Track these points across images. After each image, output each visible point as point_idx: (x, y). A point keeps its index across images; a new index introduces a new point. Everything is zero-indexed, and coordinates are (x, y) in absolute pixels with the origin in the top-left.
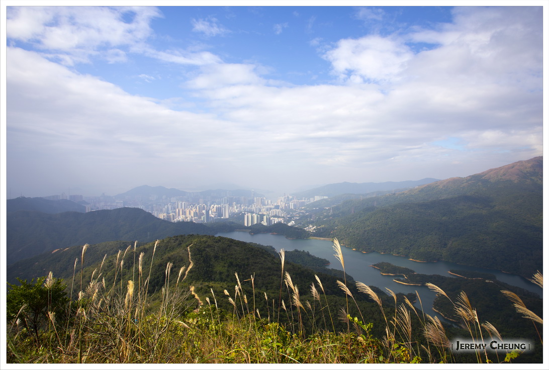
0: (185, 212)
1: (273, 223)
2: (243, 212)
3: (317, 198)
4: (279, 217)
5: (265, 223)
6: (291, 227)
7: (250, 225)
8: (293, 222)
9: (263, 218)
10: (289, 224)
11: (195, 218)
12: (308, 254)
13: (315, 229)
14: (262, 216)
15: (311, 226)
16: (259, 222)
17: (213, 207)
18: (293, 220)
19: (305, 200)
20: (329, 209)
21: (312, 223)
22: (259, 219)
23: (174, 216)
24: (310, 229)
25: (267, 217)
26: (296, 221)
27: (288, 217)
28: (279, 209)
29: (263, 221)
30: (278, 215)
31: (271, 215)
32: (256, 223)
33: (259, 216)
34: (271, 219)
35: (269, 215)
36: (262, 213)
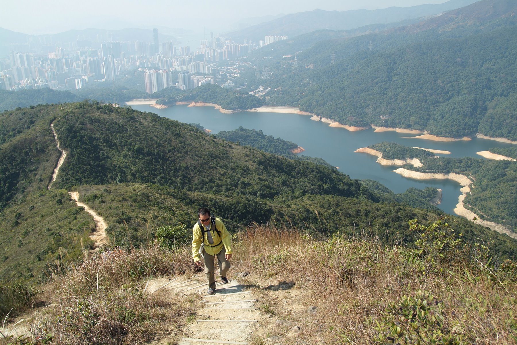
1: (196, 85)
2: (141, 69)
4: (205, 75)
5: (181, 85)
7: (155, 90)
8: (231, 82)
9: (177, 78)
11: (53, 82)
14: (175, 74)
15: (261, 89)
16: (171, 84)
18: (230, 79)
19: (248, 43)
20: (293, 58)
21: (263, 83)
23: (9, 79)
24: (260, 92)
25: (184, 76)
26: (235, 81)
27: (221, 75)
28: (203, 60)
29: (178, 82)
30: (204, 72)
31: (190, 72)
32: (165, 86)
33: (171, 74)
34: (192, 79)
35: (187, 72)
36: (174, 70)
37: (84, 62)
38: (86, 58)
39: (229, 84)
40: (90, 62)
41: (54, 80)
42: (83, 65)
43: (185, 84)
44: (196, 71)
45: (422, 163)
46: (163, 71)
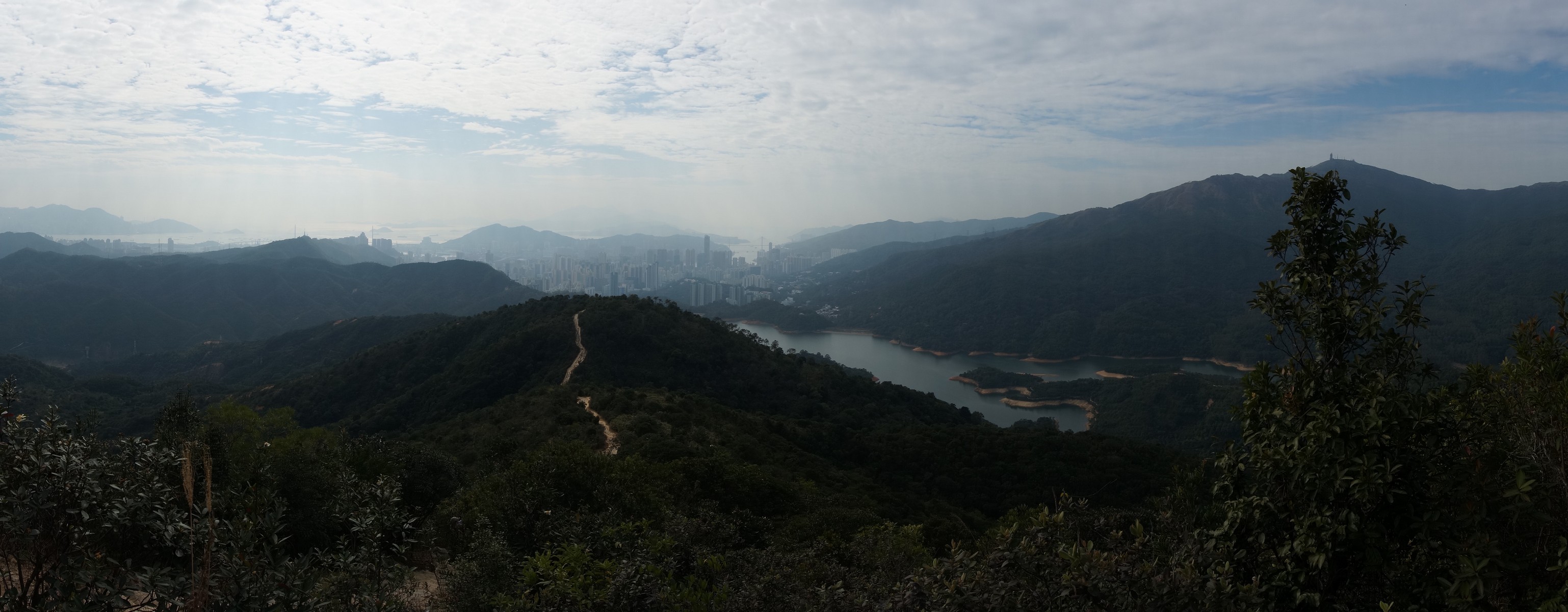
0: (570, 277)
1: (749, 301)
2: (687, 280)
3: (836, 253)
5: (732, 300)
6: (788, 308)
7: (702, 304)
8: (791, 299)
9: (728, 291)
10: (785, 302)
11: (590, 288)
13: (836, 312)
14: (726, 287)
15: (828, 307)
22: (721, 293)
24: (826, 311)
25: (736, 289)
26: (796, 297)
27: (779, 291)
28: (759, 275)
29: (728, 297)
30: (759, 285)
32: (713, 299)
33: (722, 288)
34: (745, 293)
35: (740, 285)
36: (725, 282)
37: (626, 268)
38: (629, 264)
39: (788, 301)
40: (632, 269)
42: (624, 272)
43: (736, 299)
44: (750, 285)
45: (1030, 390)
46: (712, 283)
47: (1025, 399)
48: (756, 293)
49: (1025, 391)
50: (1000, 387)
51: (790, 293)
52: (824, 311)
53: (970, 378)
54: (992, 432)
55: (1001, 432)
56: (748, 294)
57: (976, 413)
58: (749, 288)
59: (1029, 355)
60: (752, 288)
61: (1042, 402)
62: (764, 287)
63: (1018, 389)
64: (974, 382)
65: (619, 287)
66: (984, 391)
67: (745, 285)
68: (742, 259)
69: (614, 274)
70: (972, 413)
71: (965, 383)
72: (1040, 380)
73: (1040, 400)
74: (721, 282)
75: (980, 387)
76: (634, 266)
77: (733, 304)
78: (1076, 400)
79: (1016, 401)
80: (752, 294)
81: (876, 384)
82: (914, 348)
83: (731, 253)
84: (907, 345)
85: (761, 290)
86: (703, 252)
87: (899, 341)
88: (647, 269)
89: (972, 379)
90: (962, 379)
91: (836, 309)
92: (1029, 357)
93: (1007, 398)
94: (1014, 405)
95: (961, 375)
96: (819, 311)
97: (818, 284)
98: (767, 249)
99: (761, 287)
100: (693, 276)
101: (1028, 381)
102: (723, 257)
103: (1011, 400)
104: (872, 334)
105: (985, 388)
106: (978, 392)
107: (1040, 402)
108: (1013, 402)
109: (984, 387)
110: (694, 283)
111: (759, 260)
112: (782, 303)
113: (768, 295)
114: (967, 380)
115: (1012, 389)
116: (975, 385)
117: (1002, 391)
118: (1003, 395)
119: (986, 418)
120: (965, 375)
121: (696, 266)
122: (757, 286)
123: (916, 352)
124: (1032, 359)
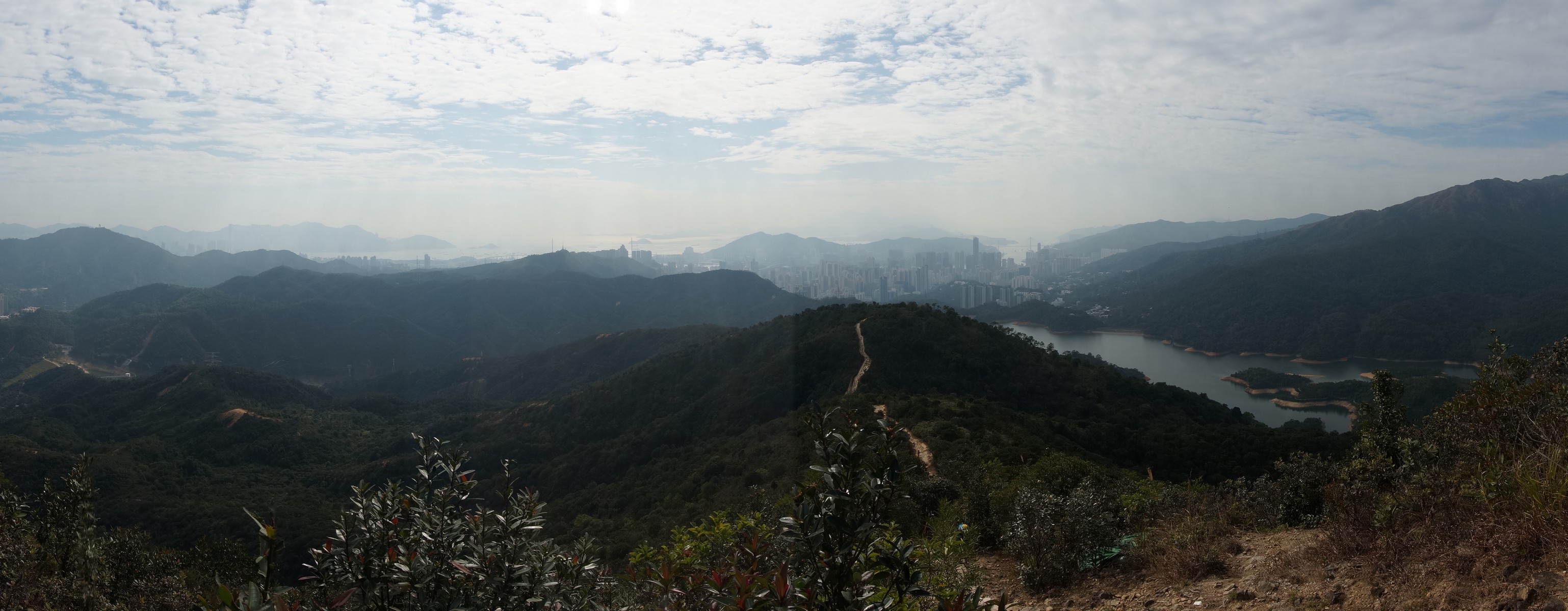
0: (837, 283)
1: (1019, 302)
2: (956, 282)
3: (1106, 253)
4: (1028, 291)
5: (1002, 302)
6: (1059, 308)
7: (972, 306)
8: (1061, 299)
9: (999, 293)
10: (1055, 303)
11: (860, 294)
12: (1098, 360)
13: (1106, 312)
14: (997, 289)
15: (1098, 307)
16: (990, 300)
17: (895, 272)
22: (991, 295)
23: (815, 288)
25: (1006, 290)
26: (1065, 297)
27: (1050, 291)
28: (1029, 275)
29: (998, 298)
30: (1029, 286)
31: (1012, 286)
32: (984, 301)
33: (991, 289)
34: (1015, 295)
35: (1010, 287)
36: (995, 284)
38: (898, 268)
39: (1058, 302)
40: (901, 273)
41: (862, 291)
42: (894, 276)
43: (1006, 301)
44: (1019, 286)
45: (1298, 391)
46: (982, 285)
47: (1293, 399)
48: (1025, 294)
49: (1294, 392)
50: (1270, 388)
51: (1060, 293)
52: (1094, 311)
53: (1240, 379)
54: (1262, 431)
55: (1272, 432)
56: (1018, 295)
57: (1247, 414)
58: (1018, 289)
59: (1298, 356)
60: (1022, 289)
61: (1310, 403)
62: (1033, 288)
63: (1289, 390)
64: (1244, 383)
65: (889, 291)
66: (1254, 392)
67: (1015, 287)
68: (1011, 260)
69: (883, 278)
70: (1242, 413)
71: (1236, 384)
72: (1308, 380)
73: (1308, 401)
74: (991, 284)
75: (1250, 388)
76: (903, 270)
77: (1004, 305)
78: (1342, 401)
79: (1286, 402)
80: (1022, 295)
81: (1149, 384)
82: (1186, 348)
83: (1000, 255)
84: (1178, 345)
85: (1031, 291)
86: (972, 253)
87: (1171, 341)
88: (916, 272)
89: (1243, 379)
90: (1233, 379)
91: (1107, 309)
92: (1297, 358)
93: (1278, 398)
94: (1284, 405)
95: (1232, 376)
96: (1089, 311)
97: (1088, 284)
98: (1035, 250)
99: (1030, 288)
100: (963, 278)
101: (1297, 382)
102: (992, 258)
103: (1282, 401)
104: (1143, 334)
105: (1255, 389)
106: (1248, 392)
107: (1307, 403)
108: (1283, 403)
109: (1253, 388)
110: (964, 285)
111: (1028, 260)
112: (1052, 303)
113: (1038, 296)
114: (1238, 380)
115: (1283, 389)
116: (1245, 386)
117: (1273, 391)
118: (1271, 396)
119: (1256, 419)
120: (1236, 376)
121: (965, 268)
122: (1027, 287)
123: (1188, 352)
124: (1301, 360)
